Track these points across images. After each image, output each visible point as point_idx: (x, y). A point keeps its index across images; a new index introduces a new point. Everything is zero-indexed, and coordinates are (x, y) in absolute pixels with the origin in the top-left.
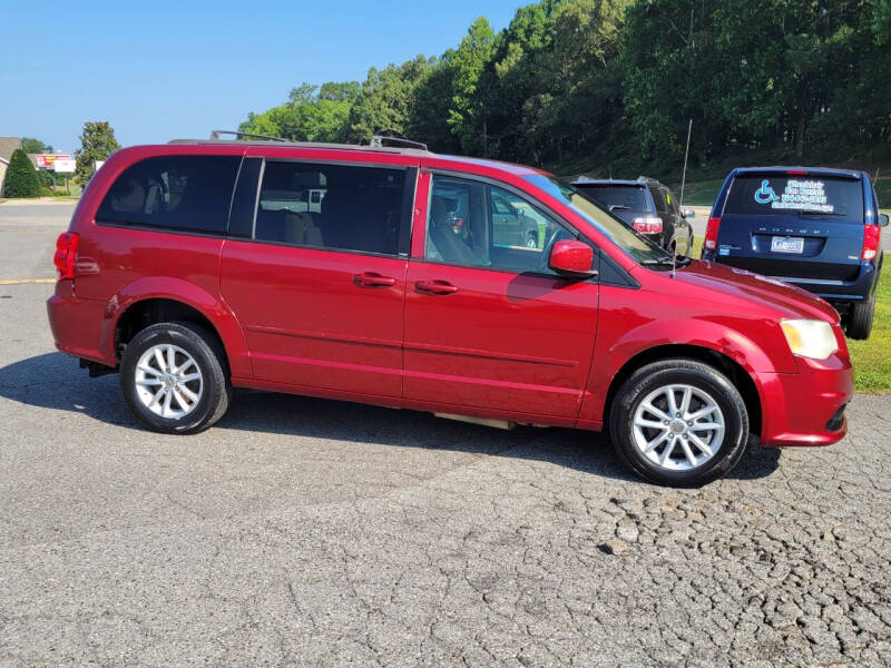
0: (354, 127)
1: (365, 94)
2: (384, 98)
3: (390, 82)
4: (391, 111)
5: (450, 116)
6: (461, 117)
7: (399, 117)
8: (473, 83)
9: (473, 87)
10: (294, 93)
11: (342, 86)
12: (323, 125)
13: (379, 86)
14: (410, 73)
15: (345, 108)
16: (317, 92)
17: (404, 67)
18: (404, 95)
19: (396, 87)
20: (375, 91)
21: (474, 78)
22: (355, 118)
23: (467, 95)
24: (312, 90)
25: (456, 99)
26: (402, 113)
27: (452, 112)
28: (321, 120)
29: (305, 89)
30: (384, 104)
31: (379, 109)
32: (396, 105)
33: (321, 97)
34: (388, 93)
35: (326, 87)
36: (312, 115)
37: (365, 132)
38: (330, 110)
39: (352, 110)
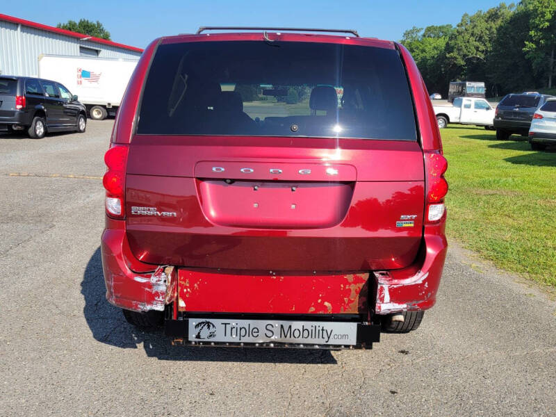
0: (448, 55)
1: (458, 32)
2: (472, 35)
3: (478, 23)
4: (477, 44)
5: (525, 46)
6: (534, 46)
7: (482, 48)
8: (547, 21)
9: (547, 24)
10: (407, 34)
11: (440, 27)
12: (424, 54)
13: (470, 25)
14: (493, 16)
15: (442, 43)
16: (422, 32)
17: (488, 12)
18: (487, 32)
19: (482, 26)
20: (466, 30)
21: (548, 16)
22: (449, 48)
23: (542, 30)
24: (418, 31)
25: (532, 33)
26: (485, 45)
27: (527, 43)
28: (423, 51)
29: (415, 30)
30: (472, 39)
31: (468, 42)
32: (480, 39)
33: (424, 36)
34: (476, 31)
35: (429, 29)
36: (417, 48)
37: (456, 58)
38: (430, 45)
39: (447, 44)
